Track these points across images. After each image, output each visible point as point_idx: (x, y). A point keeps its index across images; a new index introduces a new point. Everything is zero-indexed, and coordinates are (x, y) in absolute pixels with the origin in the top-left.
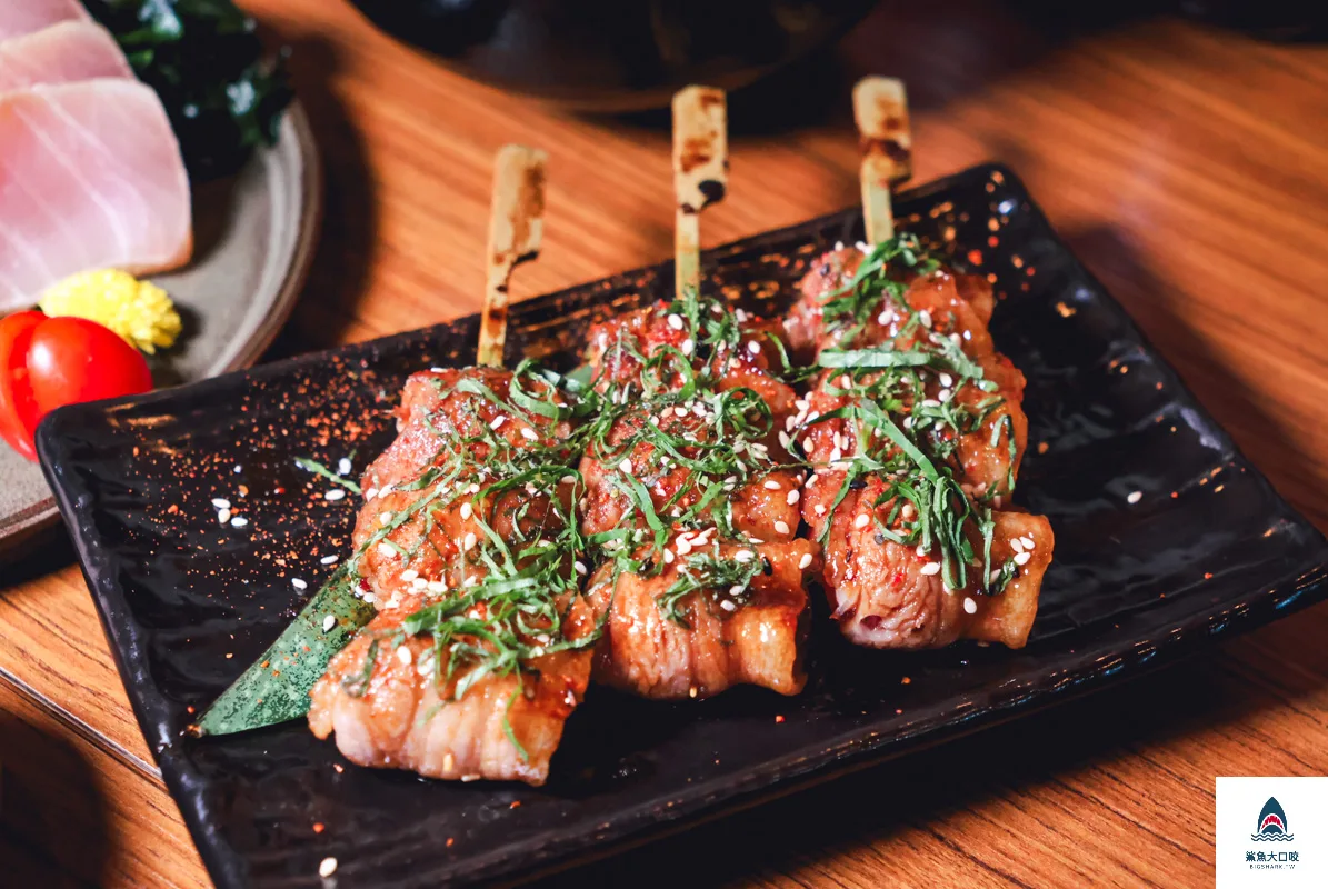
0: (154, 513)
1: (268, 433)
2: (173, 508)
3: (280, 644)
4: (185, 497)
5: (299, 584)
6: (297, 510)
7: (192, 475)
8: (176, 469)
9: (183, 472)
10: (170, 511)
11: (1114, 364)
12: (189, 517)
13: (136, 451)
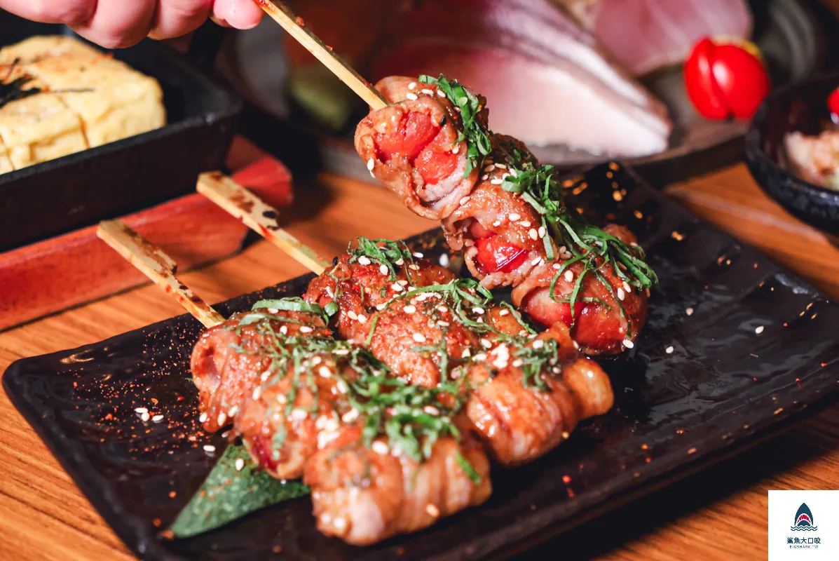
0: (97, 420)
1: (163, 366)
2: (109, 416)
3: (210, 481)
4: (115, 409)
5: (209, 449)
6: (195, 408)
7: (117, 396)
8: (105, 394)
9: (110, 394)
10: (107, 418)
11: (720, 260)
12: (121, 421)
13: (75, 384)
